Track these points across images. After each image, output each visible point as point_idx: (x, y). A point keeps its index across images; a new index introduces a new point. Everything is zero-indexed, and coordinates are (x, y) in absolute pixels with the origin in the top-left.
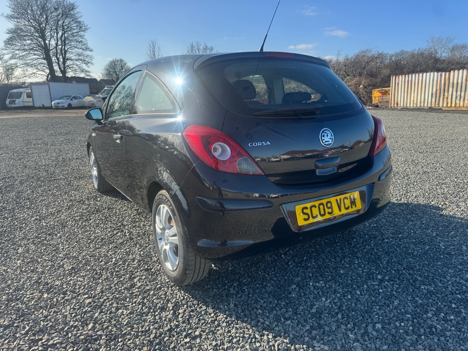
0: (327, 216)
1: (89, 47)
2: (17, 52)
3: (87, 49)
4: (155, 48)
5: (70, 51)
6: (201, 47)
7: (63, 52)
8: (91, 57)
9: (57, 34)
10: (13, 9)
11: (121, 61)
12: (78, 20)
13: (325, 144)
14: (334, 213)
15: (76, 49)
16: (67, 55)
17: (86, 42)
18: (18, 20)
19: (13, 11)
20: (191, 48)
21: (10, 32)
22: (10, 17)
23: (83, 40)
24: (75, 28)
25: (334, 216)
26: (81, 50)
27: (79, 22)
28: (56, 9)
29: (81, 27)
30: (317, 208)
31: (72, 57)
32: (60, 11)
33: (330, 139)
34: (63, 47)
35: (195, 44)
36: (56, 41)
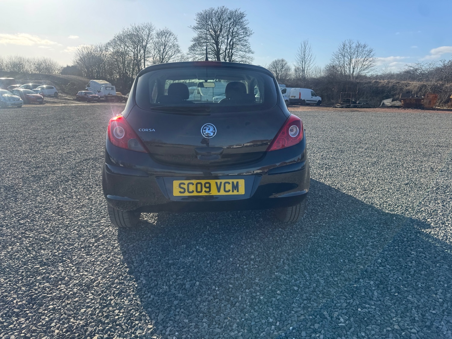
0: (203, 194)
1: (251, 50)
2: (197, 56)
3: (250, 51)
4: (306, 48)
5: (236, 54)
6: (354, 45)
7: (230, 55)
8: (251, 59)
9: (228, 40)
10: (199, 21)
11: (283, 61)
12: (245, 26)
13: (205, 136)
14: (211, 192)
15: (241, 52)
16: (233, 57)
17: (249, 45)
18: (201, 30)
19: (198, 24)
20: (343, 46)
21: (195, 40)
22: (196, 28)
23: (247, 44)
24: (242, 33)
25: (211, 195)
26: (244, 53)
27: (245, 28)
28: (229, 19)
29: (246, 33)
30: (195, 185)
31: (237, 59)
32: (232, 20)
33: (212, 132)
34: (231, 50)
35: (347, 42)
36: (226, 46)
